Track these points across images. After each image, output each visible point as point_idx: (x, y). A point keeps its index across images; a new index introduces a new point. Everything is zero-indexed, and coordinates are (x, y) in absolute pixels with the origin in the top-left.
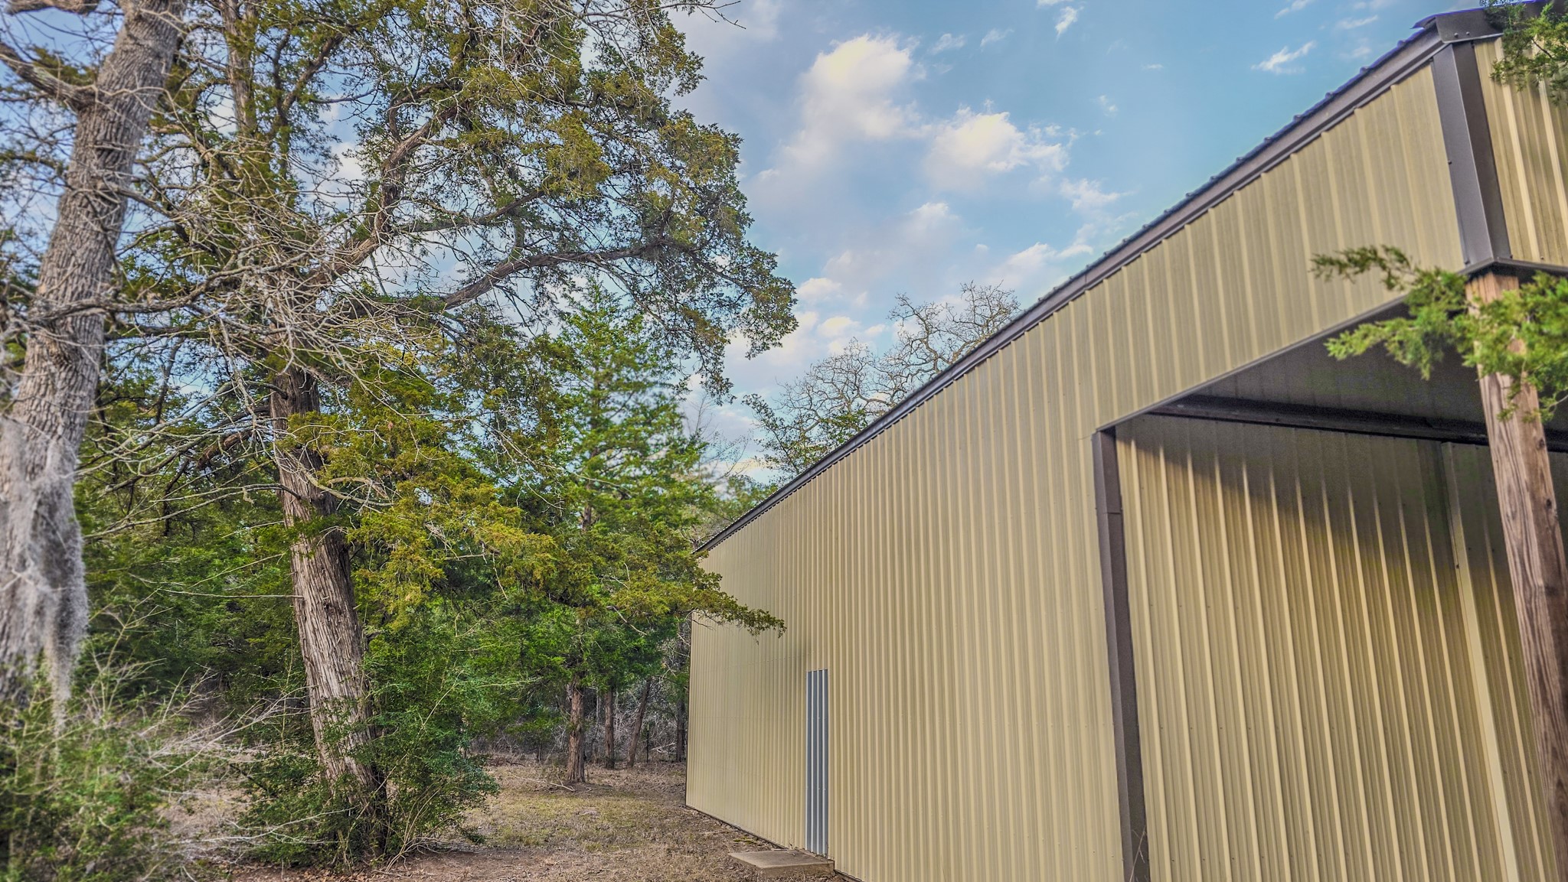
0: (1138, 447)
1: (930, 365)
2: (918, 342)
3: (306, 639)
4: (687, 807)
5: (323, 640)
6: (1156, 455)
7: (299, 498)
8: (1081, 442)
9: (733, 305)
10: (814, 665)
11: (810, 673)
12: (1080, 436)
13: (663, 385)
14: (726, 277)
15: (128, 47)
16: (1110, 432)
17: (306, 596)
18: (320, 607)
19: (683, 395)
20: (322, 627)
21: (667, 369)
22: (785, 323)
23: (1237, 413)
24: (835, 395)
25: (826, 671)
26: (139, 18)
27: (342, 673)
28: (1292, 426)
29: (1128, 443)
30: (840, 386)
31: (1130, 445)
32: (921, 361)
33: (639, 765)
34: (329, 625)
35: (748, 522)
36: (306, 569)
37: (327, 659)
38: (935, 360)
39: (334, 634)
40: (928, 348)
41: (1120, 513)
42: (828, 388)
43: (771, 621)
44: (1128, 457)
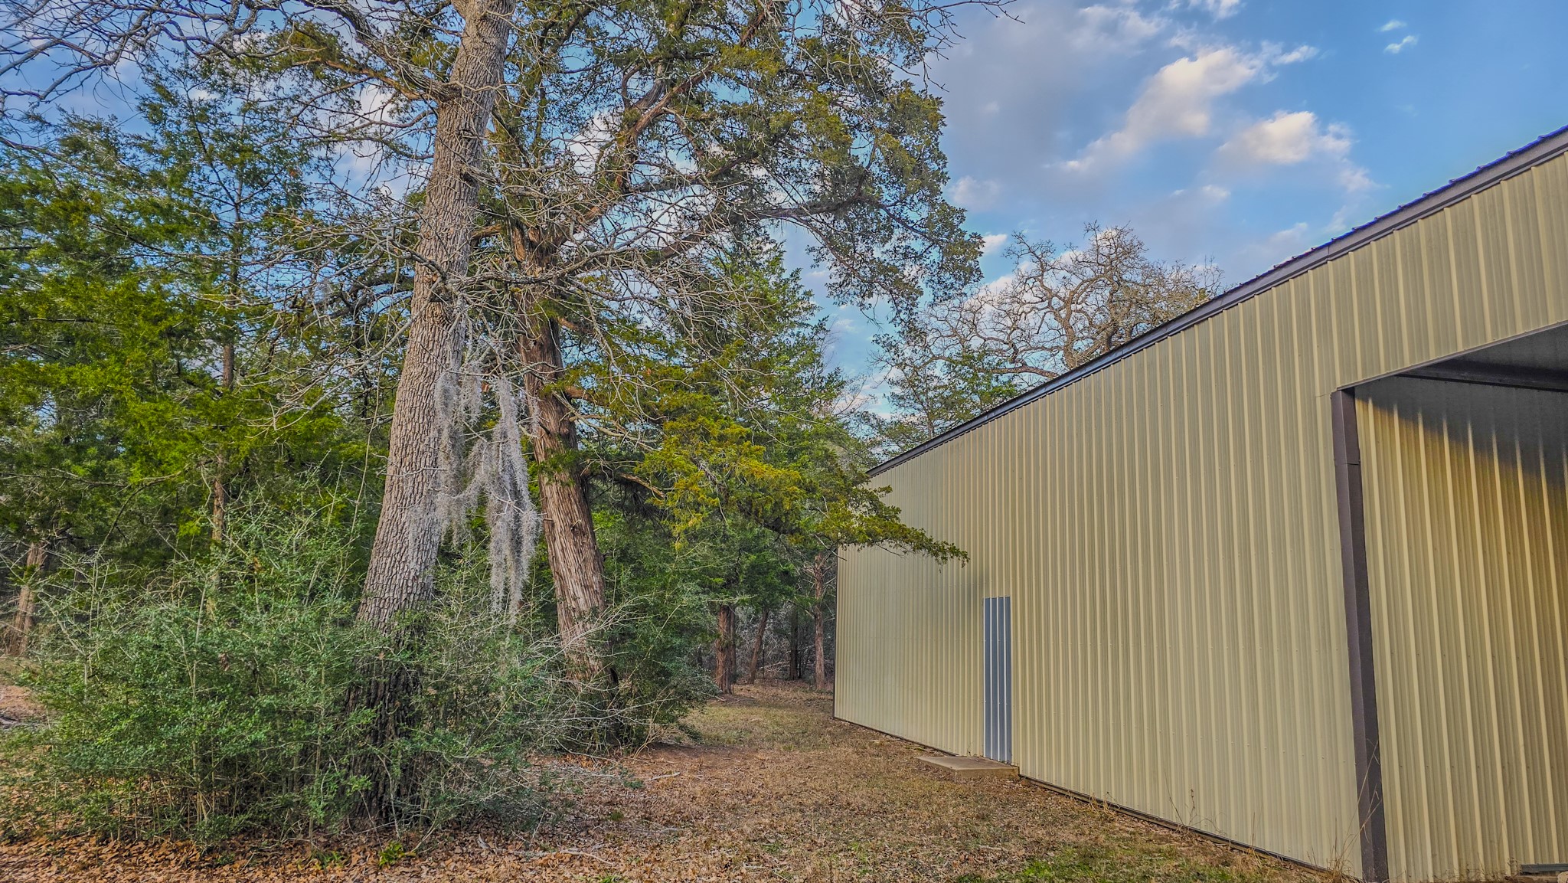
0: (1375, 405)
1: (1046, 304)
2: (1032, 280)
3: (555, 557)
4: (835, 718)
5: (571, 558)
6: (1391, 412)
7: (548, 433)
8: (1318, 400)
9: (918, 257)
10: (995, 592)
11: (988, 600)
12: (1318, 393)
13: (801, 325)
14: (917, 231)
15: (478, 45)
16: (1350, 392)
17: (555, 518)
18: (567, 529)
19: (821, 335)
20: (570, 547)
21: (806, 309)
22: (971, 274)
23: (1466, 374)
24: (950, 333)
25: (1008, 599)
26: (485, 18)
27: (586, 587)
28: (1513, 386)
29: (1366, 401)
30: (954, 323)
31: (1367, 402)
32: (1038, 300)
33: (757, 681)
34: (575, 545)
35: (909, 459)
36: (555, 495)
37: (574, 574)
38: (1050, 299)
39: (580, 552)
40: (1043, 286)
41: (1359, 465)
42: (944, 326)
43: (954, 551)
44: (1366, 415)
